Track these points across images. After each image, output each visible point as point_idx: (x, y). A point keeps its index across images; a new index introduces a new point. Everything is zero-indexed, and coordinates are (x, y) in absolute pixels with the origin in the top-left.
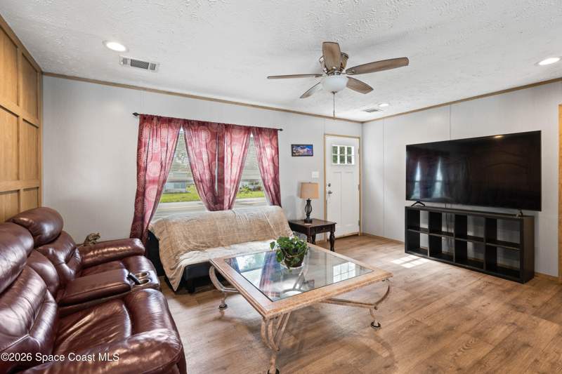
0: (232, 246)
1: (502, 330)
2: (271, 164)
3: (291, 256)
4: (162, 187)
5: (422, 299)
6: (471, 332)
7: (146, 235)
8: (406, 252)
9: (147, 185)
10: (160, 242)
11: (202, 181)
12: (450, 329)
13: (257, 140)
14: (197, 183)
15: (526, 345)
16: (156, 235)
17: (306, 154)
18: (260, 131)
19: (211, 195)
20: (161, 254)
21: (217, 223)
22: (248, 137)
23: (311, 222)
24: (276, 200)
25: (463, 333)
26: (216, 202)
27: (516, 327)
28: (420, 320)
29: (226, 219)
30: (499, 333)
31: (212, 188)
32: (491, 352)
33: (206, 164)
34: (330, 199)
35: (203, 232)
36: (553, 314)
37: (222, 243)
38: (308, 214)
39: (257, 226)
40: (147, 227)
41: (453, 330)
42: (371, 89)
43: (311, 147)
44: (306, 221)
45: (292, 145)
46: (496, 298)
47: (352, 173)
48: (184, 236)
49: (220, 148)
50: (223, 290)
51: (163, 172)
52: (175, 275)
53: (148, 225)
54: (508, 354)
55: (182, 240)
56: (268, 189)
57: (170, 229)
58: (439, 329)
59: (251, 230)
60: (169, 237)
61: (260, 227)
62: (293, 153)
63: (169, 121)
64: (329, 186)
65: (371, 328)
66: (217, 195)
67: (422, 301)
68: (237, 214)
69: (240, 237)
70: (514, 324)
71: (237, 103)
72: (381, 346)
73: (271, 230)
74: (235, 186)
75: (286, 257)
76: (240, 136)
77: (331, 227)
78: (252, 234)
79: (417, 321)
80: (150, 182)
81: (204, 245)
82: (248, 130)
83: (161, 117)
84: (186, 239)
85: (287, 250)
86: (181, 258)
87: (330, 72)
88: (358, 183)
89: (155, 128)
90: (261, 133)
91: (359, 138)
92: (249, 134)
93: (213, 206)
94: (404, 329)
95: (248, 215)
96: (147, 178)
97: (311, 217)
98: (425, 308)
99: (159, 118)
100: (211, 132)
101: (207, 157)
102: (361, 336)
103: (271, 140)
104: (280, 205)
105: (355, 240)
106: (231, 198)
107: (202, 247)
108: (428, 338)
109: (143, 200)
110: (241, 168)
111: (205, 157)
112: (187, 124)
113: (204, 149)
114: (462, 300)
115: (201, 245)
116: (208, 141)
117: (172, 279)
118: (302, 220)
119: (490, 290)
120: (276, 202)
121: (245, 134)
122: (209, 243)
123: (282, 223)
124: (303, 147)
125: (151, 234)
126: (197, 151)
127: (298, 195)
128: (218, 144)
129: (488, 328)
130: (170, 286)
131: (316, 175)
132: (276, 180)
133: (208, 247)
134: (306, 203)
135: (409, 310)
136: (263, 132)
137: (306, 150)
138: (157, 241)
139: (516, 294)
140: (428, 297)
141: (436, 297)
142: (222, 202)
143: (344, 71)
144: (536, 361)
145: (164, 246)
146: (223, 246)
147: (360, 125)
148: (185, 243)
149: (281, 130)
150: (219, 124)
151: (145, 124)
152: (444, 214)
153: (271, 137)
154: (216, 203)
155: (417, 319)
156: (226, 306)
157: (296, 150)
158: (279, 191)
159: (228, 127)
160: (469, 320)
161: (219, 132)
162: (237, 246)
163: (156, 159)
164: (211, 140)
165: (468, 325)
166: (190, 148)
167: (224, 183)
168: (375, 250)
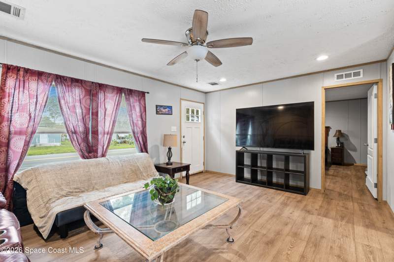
0: (106, 189)
1: (306, 229)
2: (140, 119)
3: (165, 195)
4: (31, 137)
5: (254, 214)
6: (290, 234)
7: (10, 186)
8: (237, 182)
9: (12, 136)
10: (27, 191)
11: (75, 132)
12: (278, 233)
13: (127, 99)
14: (71, 134)
15: (322, 237)
16: (22, 185)
17: (167, 113)
18: (130, 92)
19: (85, 144)
20: (28, 203)
21: (91, 169)
22: (120, 96)
23: (171, 164)
24: (144, 148)
25: (286, 236)
26: (90, 150)
27: (312, 225)
28: (258, 230)
29: (100, 166)
30: (306, 231)
31: (86, 140)
32: (306, 246)
33: (80, 117)
34: (184, 147)
35: (77, 178)
36: (327, 213)
37: (96, 187)
38: (169, 159)
39: (129, 170)
40: (12, 178)
41: (280, 234)
42: (220, 63)
43: (170, 108)
44: (167, 164)
45: (156, 106)
46: (295, 207)
47: (199, 128)
48: (56, 184)
49: (94, 104)
50: (98, 232)
51: (32, 123)
52: (45, 223)
53: (13, 176)
54: (315, 246)
55: (53, 188)
56: (137, 139)
57: (39, 178)
58: (271, 236)
59: (123, 173)
60: (38, 186)
61: (132, 170)
62: (157, 112)
63: (39, 75)
64: (184, 137)
65: (228, 243)
66: (91, 145)
67: (255, 215)
68: (111, 160)
69: (113, 180)
70: (311, 223)
71: (110, 67)
72: (238, 258)
73: (141, 173)
74: (108, 137)
75: (161, 195)
76: (113, 95)
77: (187, 168)
78: (125, 177)
79: (257, 232)
80: (16, 133)
81: (78, 190)
82: (120, 90)
83: (28, 70)
84: (59, 186)
85: (161, 189)
86: (52, 205)
87: (194, 42)
88: (203, 136)
89: (22, 79)
90: (131, 94)
91: (204, 103)
92: (121, 93)
93: (87, 154)
94: (250, 240)
95: (120, 161)
96: (12, 129)
97: (171, 161)
98: (258, 221)
99: (27, 71)
100: (85, 89)
101: (81, 111)
102: (222, 252)
103: (139, 100)
104: (147, 152)
105: (201, 176)
106: (105, 147)
107: (76, 192)
108: (267, 244)
109: (7, 151)
110: (114, 122)
111: (79, 111)
112: (60, 79)
113: (78, 104)
114: (278, 211)
115: (74, 190)
116: (81, 97)
117: (42, 227)
118: (165, 163)
119: (291, 202)
120: (144, 150)
121: (117, 94)
122: (84, 188)
123: (149, 166)
124: (165, 107)
125: (16, 185)
126: (71, 105)
127: (161, 145)
128: (92, 100)
129: (299, 229)
130: (40, 235)
131: (174, 129)
132: (144, 133)
133: (83, 192)
134: (168, 150)
135: (249, 224)
136: (133, 94)
137: (167, 110)
138: (24, 191)
139: (304, 203)
140: (258, 212)
141: (262, 211)
142: (96, 151)
143: (205, 44)
144: (331, 247)
145: (33, 196)
146: (97, 189)
147: (204, 94)
148: (56, 190)
149: (148, 93)
150: (93, 83)
151: (10, 74)
152: (259, 155)
153: (140, 97)
154: (89, 152)
155: (256, 230)
156: (101, 246)
157: (159, 110)
158: (146, 142)
159: (101, 87)
160: (286, 225)
161: (93, 90)
162: (111, 188)
163: (23, 111)
164: (85, 96)
165: (287, 229)
166: (62, 102)
167: (98, 135)
168: (216, 182)
